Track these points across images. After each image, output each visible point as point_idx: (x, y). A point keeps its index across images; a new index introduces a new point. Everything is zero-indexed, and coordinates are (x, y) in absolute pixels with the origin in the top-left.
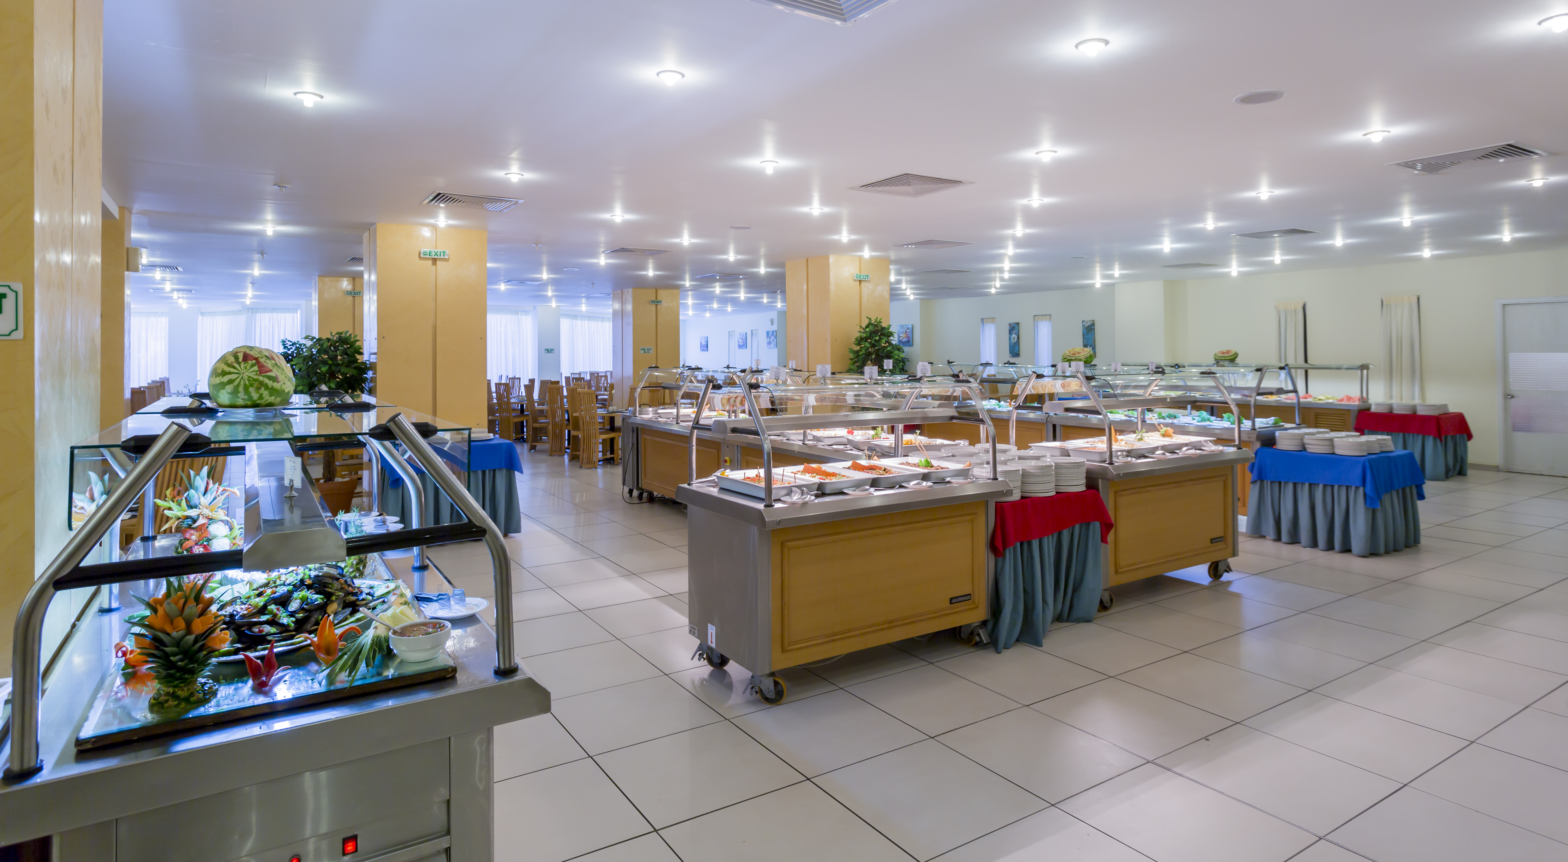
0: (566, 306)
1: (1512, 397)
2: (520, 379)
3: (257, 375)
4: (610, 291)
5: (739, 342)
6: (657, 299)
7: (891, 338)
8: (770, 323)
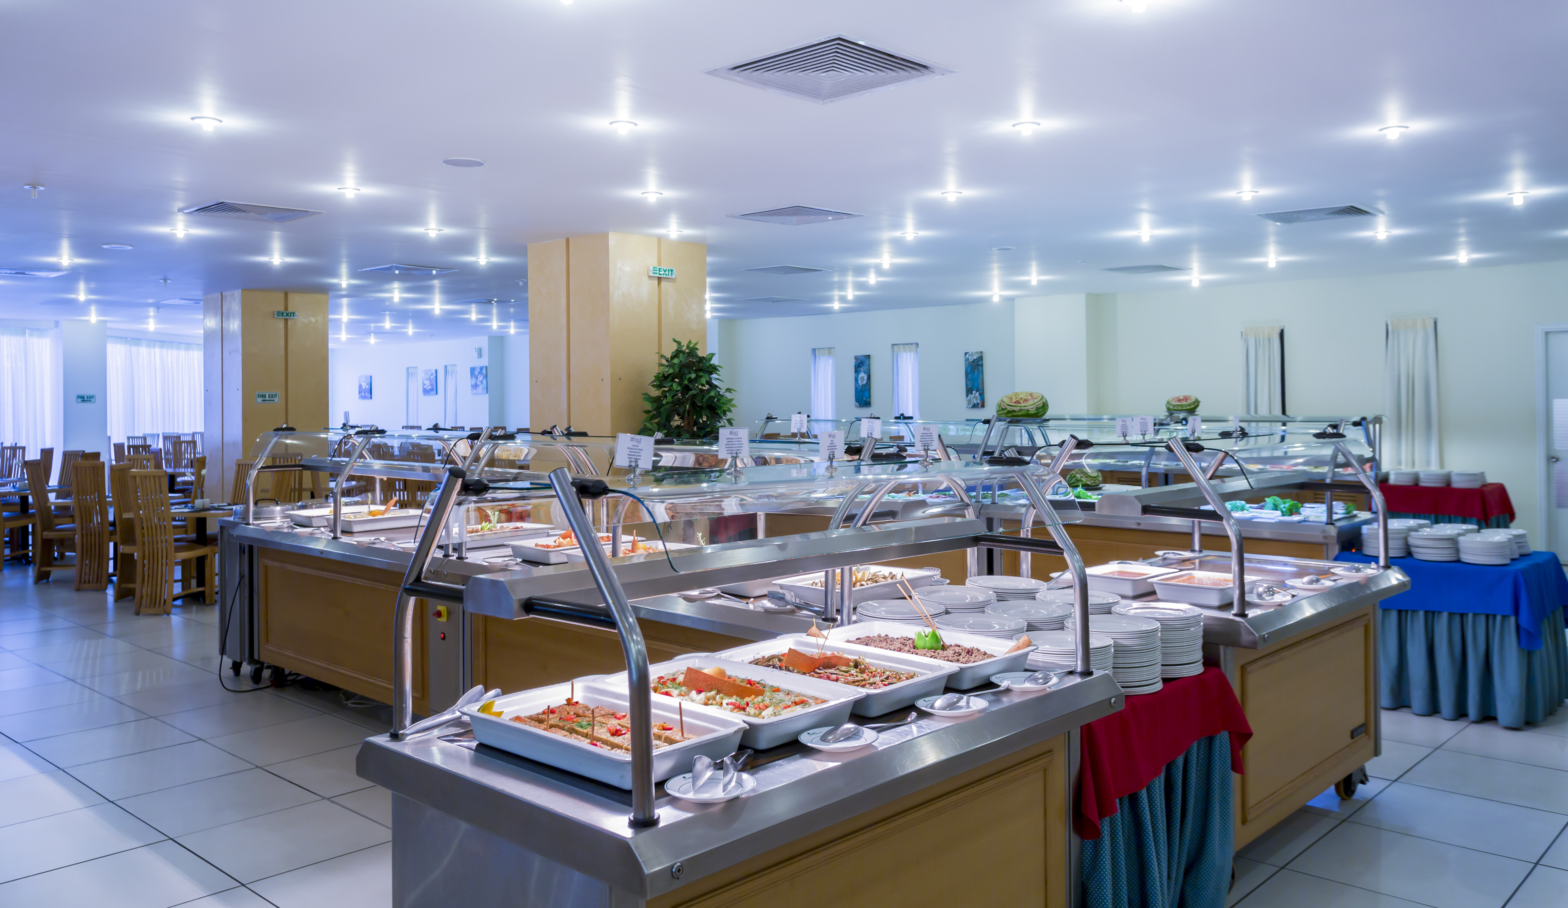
0: (118, 322)
1: (1557, 460)
2: (24, 448)
4: (198, 293)
5: (424, 384)
6: (286, 308)
7: (714, 376)
8: (476, 355)
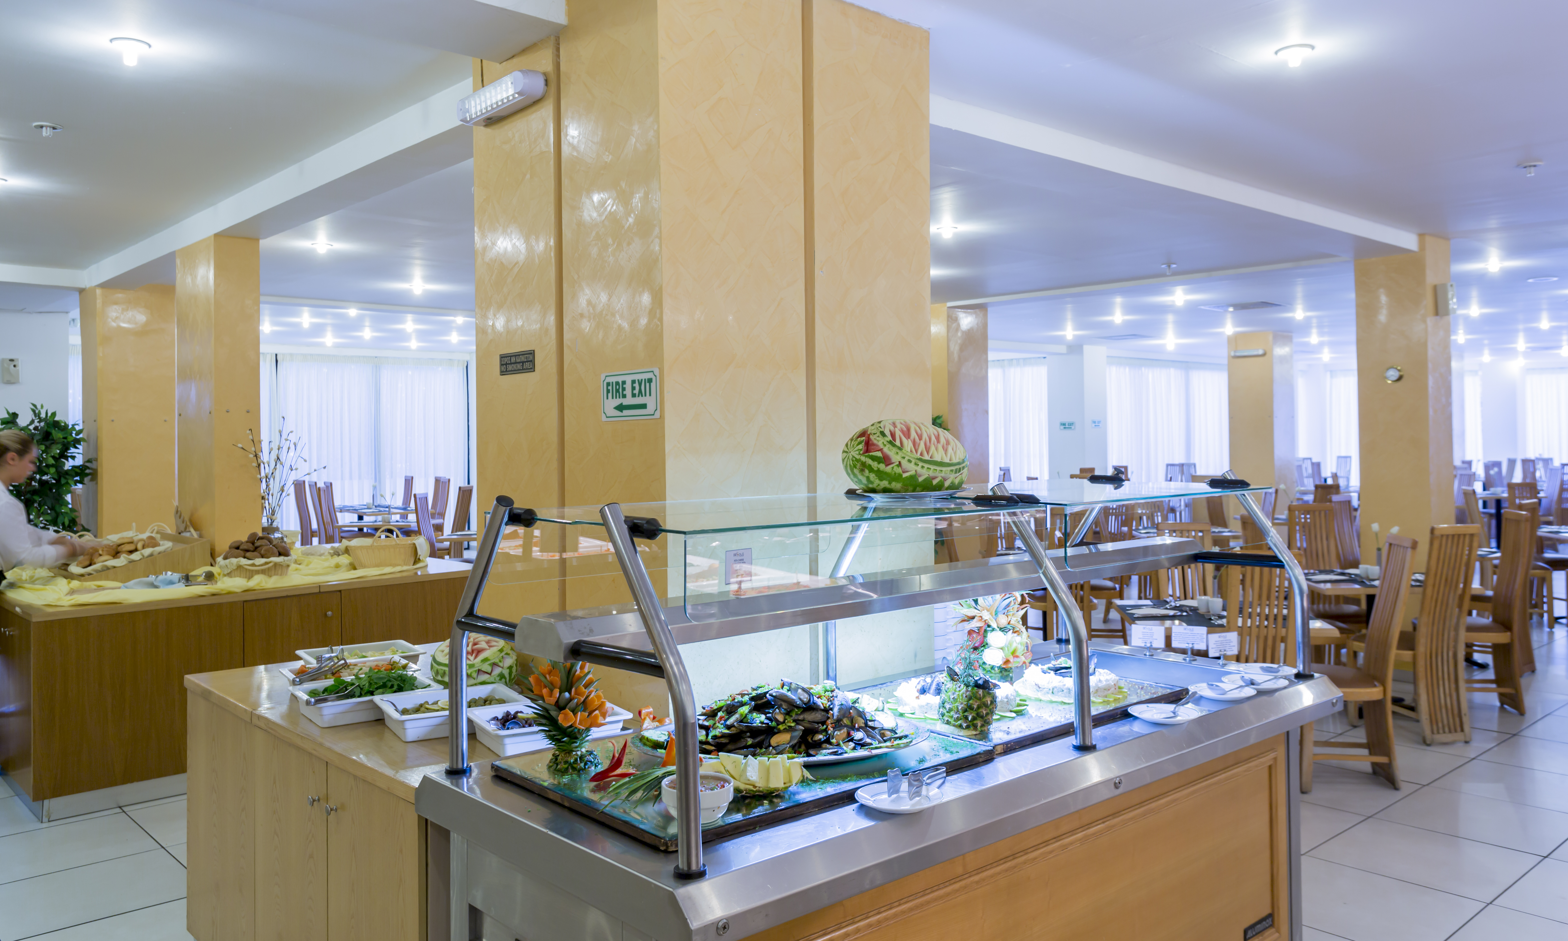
3: (860, 454)
